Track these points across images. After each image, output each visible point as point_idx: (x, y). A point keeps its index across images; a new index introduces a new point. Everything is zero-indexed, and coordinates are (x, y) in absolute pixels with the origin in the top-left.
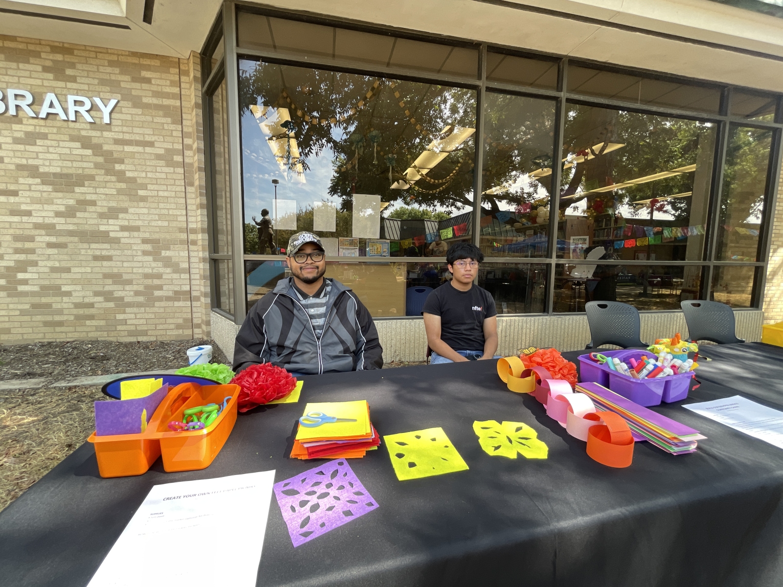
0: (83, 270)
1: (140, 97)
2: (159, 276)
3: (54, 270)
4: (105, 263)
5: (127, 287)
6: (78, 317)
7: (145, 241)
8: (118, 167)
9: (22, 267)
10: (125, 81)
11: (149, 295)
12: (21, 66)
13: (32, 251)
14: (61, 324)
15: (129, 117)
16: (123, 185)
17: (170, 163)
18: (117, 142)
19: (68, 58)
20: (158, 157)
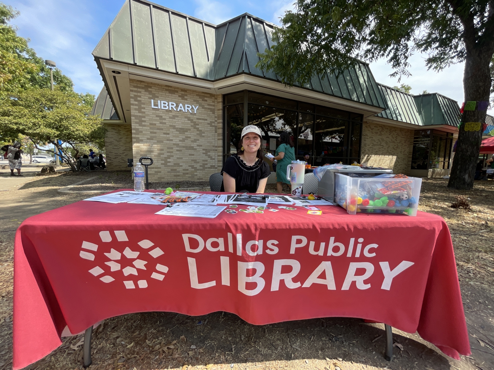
0: (186, 158)
1: (204, 106)
2: (207, 161)
3: (178, 158)
4: (192, 156)
5: (198, 164)
6: (184, 174)
7: (203, 150)
8: (197, 126)
9: (169, 157)
10: (200, 101)
11: (204, 167)
12: (173, 95)
13: (172, 152)
14: (179, 176)
15: (201, 111)
16: (198, 132)
17: (211, 126)
18: (198, 119)
19: (186, 93)
20: (208, 124)
